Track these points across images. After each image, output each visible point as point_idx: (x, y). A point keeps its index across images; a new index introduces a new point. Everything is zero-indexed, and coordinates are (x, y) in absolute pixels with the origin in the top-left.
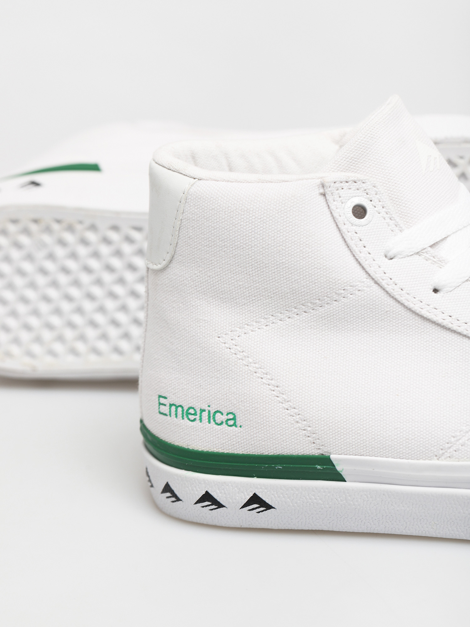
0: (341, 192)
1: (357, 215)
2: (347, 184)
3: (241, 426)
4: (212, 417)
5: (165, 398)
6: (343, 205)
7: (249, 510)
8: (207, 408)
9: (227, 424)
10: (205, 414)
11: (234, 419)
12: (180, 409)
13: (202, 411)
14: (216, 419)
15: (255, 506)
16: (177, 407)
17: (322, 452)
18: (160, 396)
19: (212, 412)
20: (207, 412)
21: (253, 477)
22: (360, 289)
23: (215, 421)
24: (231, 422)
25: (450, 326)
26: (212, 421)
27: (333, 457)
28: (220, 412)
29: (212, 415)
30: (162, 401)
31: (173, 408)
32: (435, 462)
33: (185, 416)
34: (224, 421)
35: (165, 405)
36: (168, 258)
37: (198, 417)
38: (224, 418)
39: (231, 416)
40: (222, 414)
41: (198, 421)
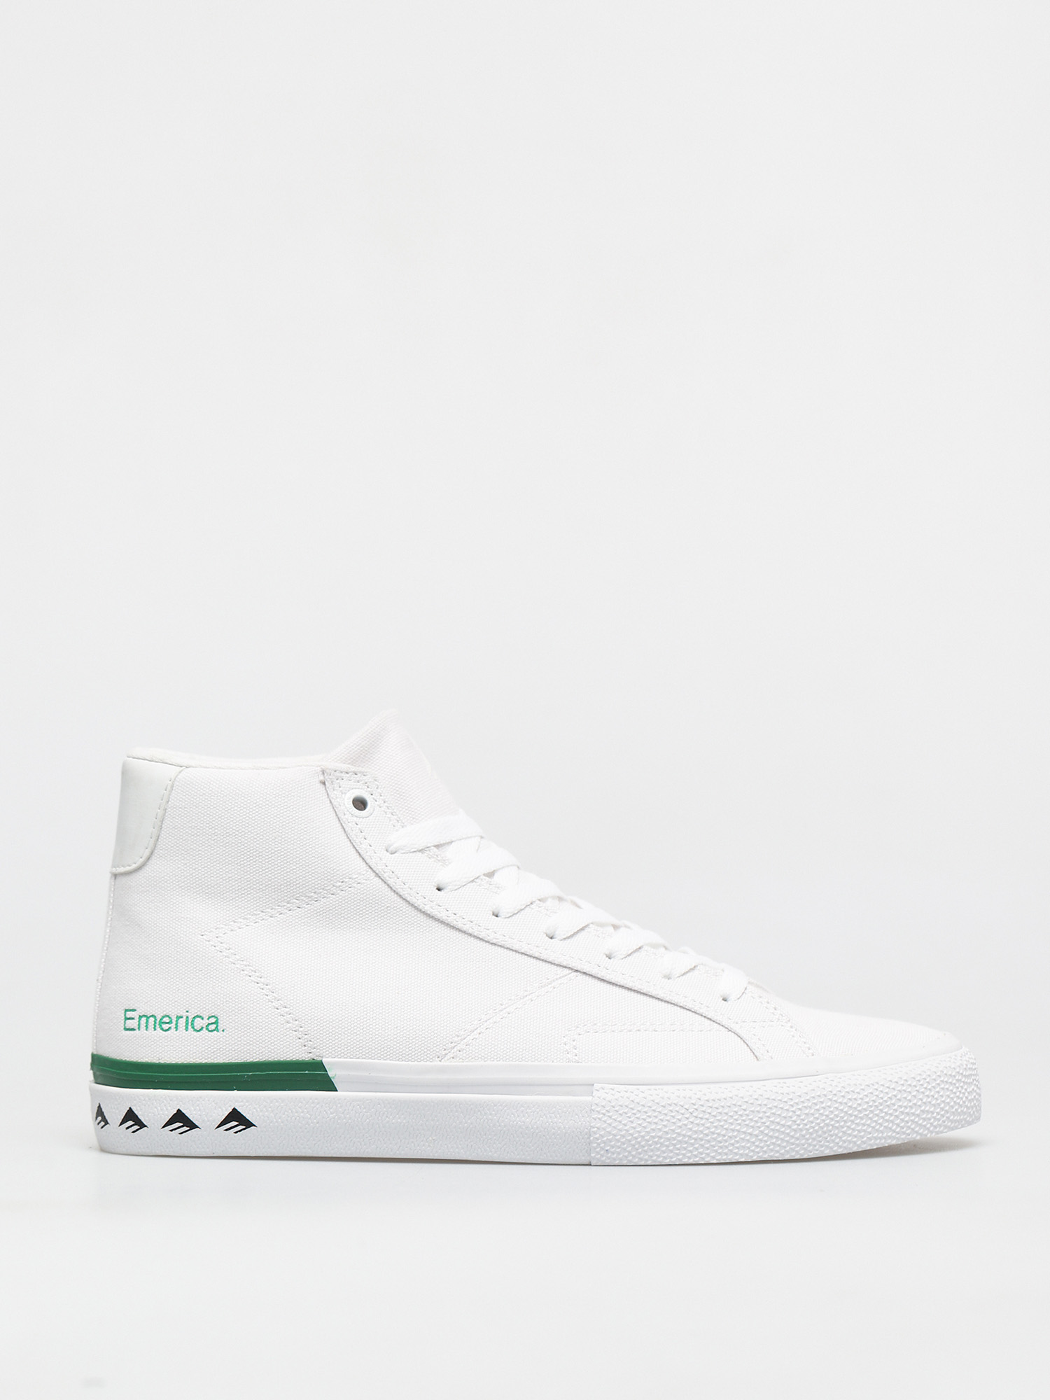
0: (342, 782)
1: (357, 807)
2: (347, 775)
3: (223, 1031)
4: (190, 1024)
5: (134, 1010)
6: (343, 795)
7: (226, 1130)
8: (185, 1014)
9: (207, 1029)
10: (182, 1021)
11: (216, 1023)
12: (152, 1020)
13: (179, 1017)
14: (195, 1024)
15: (234, 1123)
16: (148, 1018)
17: (313, 1057)
18: (126, 1010)
19: (190, 1018)
20: (185, 1018)
21: (234, 1090)
22: (359, 881)
23: (193, 1028)
24: (213, 1027)
25: (454, 923)
26: (190, 1027)
27: (325, 1061)
28: (200, 1017)
29: (190, 1021)
30: (129, 1014)
31: (144, 1019)
32: (437, 1063)
33: (158, 1026)
34: (204, 1026)
35: (133, 1019)
36: (147, 853)
37: (173, 1025)
38: (206, 1022)
39: (213, 1020)
40: (203, 1019)
41: (173, 1030)
